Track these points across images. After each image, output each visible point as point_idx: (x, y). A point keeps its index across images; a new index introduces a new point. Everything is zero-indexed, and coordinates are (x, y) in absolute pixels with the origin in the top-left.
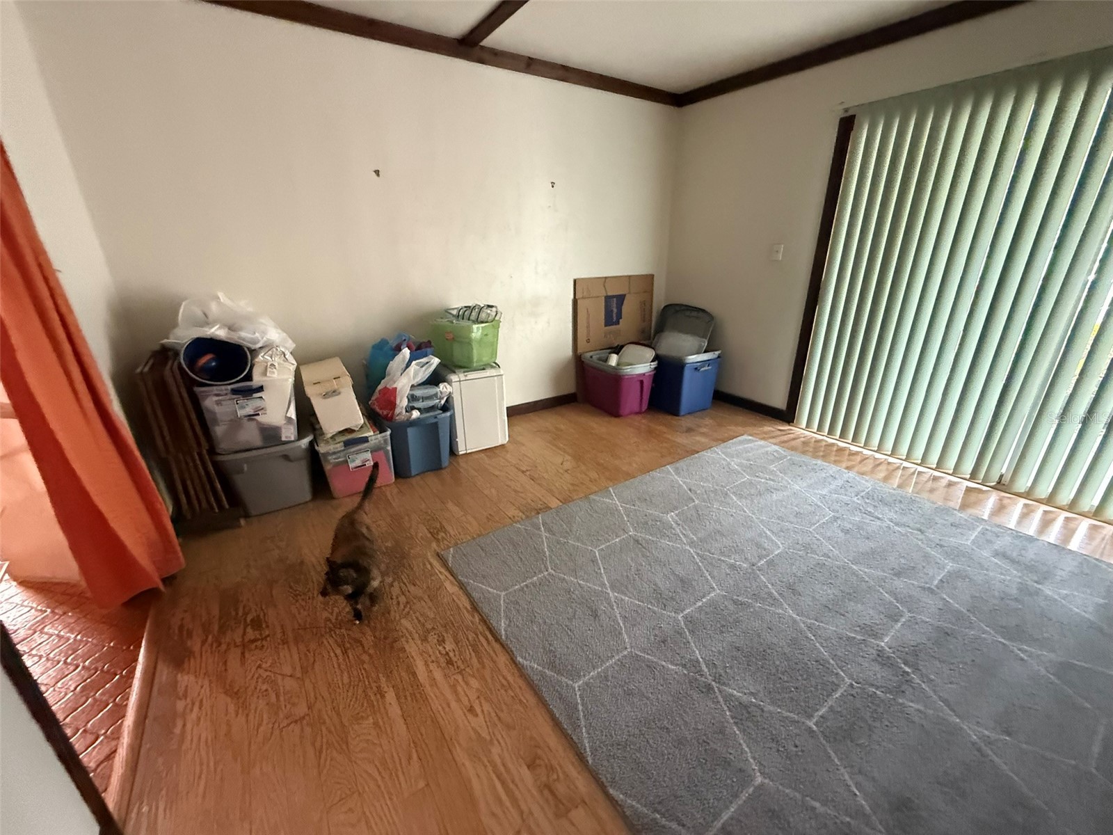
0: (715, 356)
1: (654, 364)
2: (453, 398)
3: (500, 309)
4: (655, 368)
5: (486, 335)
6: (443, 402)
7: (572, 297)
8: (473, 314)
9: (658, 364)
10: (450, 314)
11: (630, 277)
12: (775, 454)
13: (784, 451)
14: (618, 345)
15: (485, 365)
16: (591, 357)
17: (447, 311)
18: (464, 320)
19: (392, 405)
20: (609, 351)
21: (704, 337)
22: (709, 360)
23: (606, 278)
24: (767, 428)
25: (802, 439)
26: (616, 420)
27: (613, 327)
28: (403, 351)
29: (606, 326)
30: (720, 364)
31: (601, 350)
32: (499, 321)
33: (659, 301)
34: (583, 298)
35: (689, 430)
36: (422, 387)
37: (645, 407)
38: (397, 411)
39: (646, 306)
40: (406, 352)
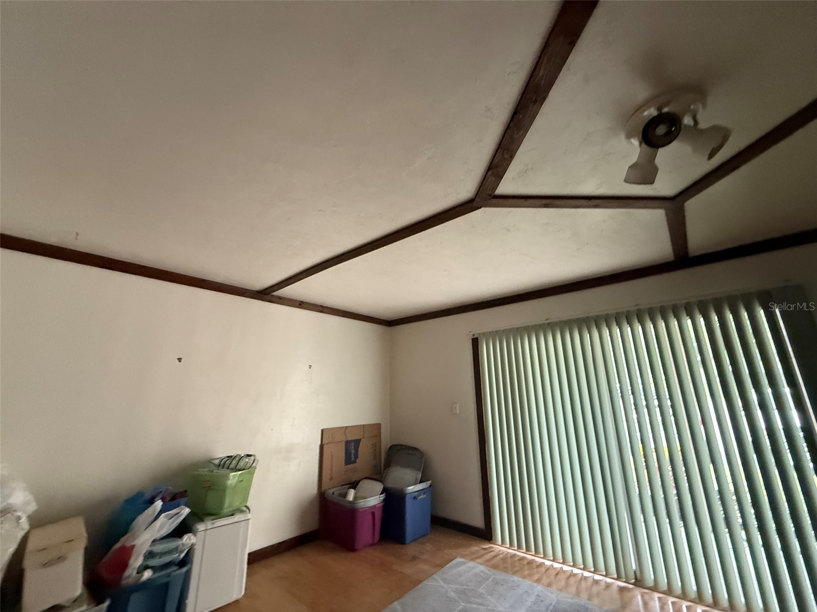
0: (428, 486)
1: (383, 497)
2: (194, 549)
3: (257, 458)
4: (384, 499)
5: (241, 481)
6: (183, 555)
7: (319, 443)
8: (233, 462)
9: (386, 495)
10: (213, 463)
11: (364, 426)
12: (482, 574)
13: (489, 570)
14: (355, 481)
15: (234, 511)
16: (333, 493)
17: (210, 461)
18: (224, 469)
19: (124, 565)
20: (348, 486)
21: (418, 470)
22: (424, 489)
23: (346, 427)
24: (475, 548)
25: (501, 556)
26: (352, 555)
27: (351, 466)
28: (156, 503)
29: (346, 465)
30: (433, 493)
31: (342, 486)
32: (255, 468)
33: (386, 443)
34: (328, 443)
35: (414, 558)
36: (165, 541)
37: (377, 538)
38: (126, 574)
39: (376, 446)
40: (159, 504)
